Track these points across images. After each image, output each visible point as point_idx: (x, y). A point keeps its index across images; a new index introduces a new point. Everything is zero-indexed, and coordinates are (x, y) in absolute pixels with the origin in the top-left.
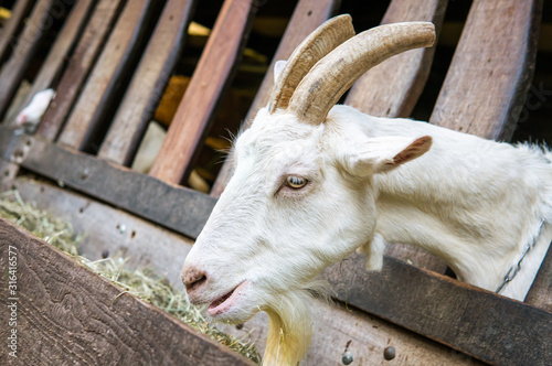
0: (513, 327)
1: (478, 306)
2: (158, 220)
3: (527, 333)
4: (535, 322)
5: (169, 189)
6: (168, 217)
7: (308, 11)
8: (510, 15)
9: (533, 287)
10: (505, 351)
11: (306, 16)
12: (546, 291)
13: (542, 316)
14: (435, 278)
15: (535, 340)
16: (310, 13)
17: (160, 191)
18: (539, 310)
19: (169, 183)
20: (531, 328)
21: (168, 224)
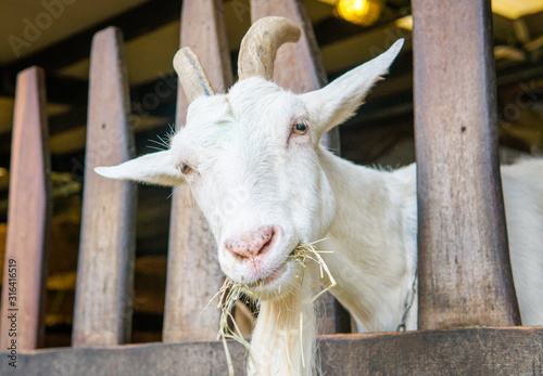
0: (419, 359)
1: (379, 352)
3: (433, 359)
4: (435, 345)
5: (27, 359)
7: (101, 125)
8: (293, 64)
11: (101, 131)
12: (432, 310)
13: (440, 337)
14: (329, 340)
15: (443, 362)
16: (104, 126)
17: (18, 365)
19: (25, 352)
20: (435, 352)
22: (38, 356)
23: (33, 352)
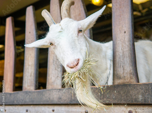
0: (113, 92)
2: (11, 104)
4: (117, 88)
5: (10, 94)
6: (14, 102)
7: (29, 32)
8: (80, 15)
9: (114, 80)
10: (113, 99)
12: (116, 80)
15: (119, 93)
17: (8, 96)
18: (117, 85)
19: (10, 92)
21: (14, 104)
22: (14, 93)
23: (12, 92)
